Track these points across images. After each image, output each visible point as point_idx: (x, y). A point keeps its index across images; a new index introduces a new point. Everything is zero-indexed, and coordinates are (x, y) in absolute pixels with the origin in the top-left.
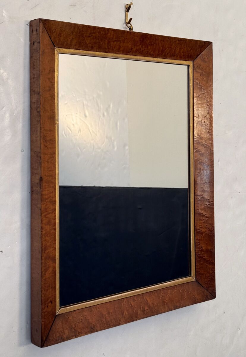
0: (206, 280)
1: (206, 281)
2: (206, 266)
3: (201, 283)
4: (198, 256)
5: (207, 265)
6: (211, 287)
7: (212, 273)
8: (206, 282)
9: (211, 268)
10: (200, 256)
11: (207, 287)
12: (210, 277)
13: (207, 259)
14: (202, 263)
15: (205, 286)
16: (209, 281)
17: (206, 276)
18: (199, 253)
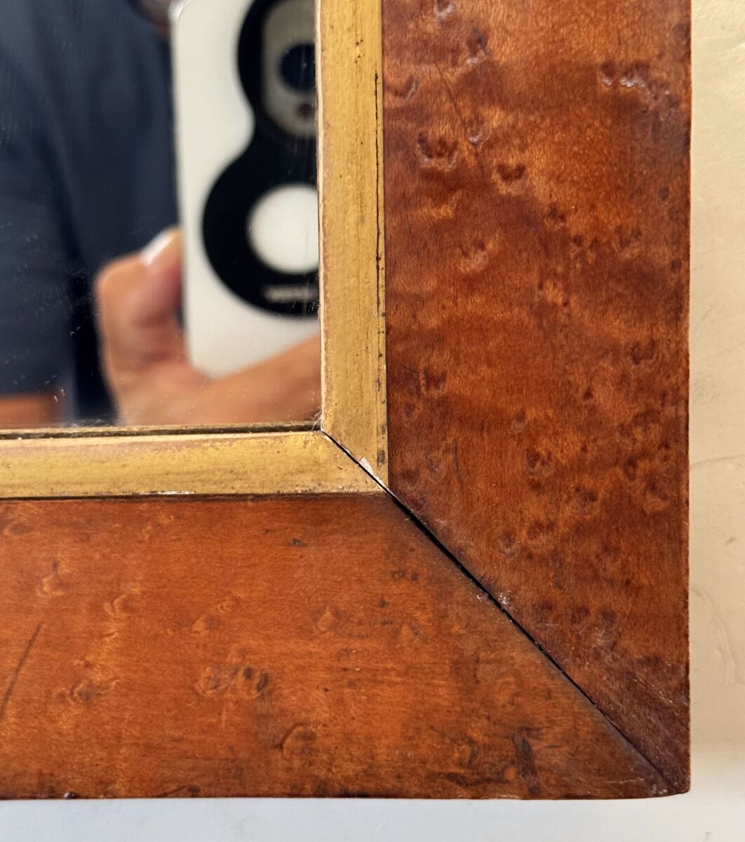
0: (534, 508)
1: (537, 528)
2: (543, 310)
3: (459, 539)
4: (426, 162)
5: (553, 294)
6: (608, 615)
7: (625, 430)
8: (542, 544)
9: (614, 351)
10: (446, 166)
11: (546, 606)
12: (603, 485)
13: (556, 213)
14: (477, 262)
15: (528, 595)
16: (581, 530)
17: (534, 458)
18: (440, 130)
